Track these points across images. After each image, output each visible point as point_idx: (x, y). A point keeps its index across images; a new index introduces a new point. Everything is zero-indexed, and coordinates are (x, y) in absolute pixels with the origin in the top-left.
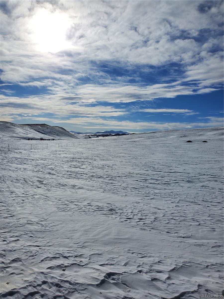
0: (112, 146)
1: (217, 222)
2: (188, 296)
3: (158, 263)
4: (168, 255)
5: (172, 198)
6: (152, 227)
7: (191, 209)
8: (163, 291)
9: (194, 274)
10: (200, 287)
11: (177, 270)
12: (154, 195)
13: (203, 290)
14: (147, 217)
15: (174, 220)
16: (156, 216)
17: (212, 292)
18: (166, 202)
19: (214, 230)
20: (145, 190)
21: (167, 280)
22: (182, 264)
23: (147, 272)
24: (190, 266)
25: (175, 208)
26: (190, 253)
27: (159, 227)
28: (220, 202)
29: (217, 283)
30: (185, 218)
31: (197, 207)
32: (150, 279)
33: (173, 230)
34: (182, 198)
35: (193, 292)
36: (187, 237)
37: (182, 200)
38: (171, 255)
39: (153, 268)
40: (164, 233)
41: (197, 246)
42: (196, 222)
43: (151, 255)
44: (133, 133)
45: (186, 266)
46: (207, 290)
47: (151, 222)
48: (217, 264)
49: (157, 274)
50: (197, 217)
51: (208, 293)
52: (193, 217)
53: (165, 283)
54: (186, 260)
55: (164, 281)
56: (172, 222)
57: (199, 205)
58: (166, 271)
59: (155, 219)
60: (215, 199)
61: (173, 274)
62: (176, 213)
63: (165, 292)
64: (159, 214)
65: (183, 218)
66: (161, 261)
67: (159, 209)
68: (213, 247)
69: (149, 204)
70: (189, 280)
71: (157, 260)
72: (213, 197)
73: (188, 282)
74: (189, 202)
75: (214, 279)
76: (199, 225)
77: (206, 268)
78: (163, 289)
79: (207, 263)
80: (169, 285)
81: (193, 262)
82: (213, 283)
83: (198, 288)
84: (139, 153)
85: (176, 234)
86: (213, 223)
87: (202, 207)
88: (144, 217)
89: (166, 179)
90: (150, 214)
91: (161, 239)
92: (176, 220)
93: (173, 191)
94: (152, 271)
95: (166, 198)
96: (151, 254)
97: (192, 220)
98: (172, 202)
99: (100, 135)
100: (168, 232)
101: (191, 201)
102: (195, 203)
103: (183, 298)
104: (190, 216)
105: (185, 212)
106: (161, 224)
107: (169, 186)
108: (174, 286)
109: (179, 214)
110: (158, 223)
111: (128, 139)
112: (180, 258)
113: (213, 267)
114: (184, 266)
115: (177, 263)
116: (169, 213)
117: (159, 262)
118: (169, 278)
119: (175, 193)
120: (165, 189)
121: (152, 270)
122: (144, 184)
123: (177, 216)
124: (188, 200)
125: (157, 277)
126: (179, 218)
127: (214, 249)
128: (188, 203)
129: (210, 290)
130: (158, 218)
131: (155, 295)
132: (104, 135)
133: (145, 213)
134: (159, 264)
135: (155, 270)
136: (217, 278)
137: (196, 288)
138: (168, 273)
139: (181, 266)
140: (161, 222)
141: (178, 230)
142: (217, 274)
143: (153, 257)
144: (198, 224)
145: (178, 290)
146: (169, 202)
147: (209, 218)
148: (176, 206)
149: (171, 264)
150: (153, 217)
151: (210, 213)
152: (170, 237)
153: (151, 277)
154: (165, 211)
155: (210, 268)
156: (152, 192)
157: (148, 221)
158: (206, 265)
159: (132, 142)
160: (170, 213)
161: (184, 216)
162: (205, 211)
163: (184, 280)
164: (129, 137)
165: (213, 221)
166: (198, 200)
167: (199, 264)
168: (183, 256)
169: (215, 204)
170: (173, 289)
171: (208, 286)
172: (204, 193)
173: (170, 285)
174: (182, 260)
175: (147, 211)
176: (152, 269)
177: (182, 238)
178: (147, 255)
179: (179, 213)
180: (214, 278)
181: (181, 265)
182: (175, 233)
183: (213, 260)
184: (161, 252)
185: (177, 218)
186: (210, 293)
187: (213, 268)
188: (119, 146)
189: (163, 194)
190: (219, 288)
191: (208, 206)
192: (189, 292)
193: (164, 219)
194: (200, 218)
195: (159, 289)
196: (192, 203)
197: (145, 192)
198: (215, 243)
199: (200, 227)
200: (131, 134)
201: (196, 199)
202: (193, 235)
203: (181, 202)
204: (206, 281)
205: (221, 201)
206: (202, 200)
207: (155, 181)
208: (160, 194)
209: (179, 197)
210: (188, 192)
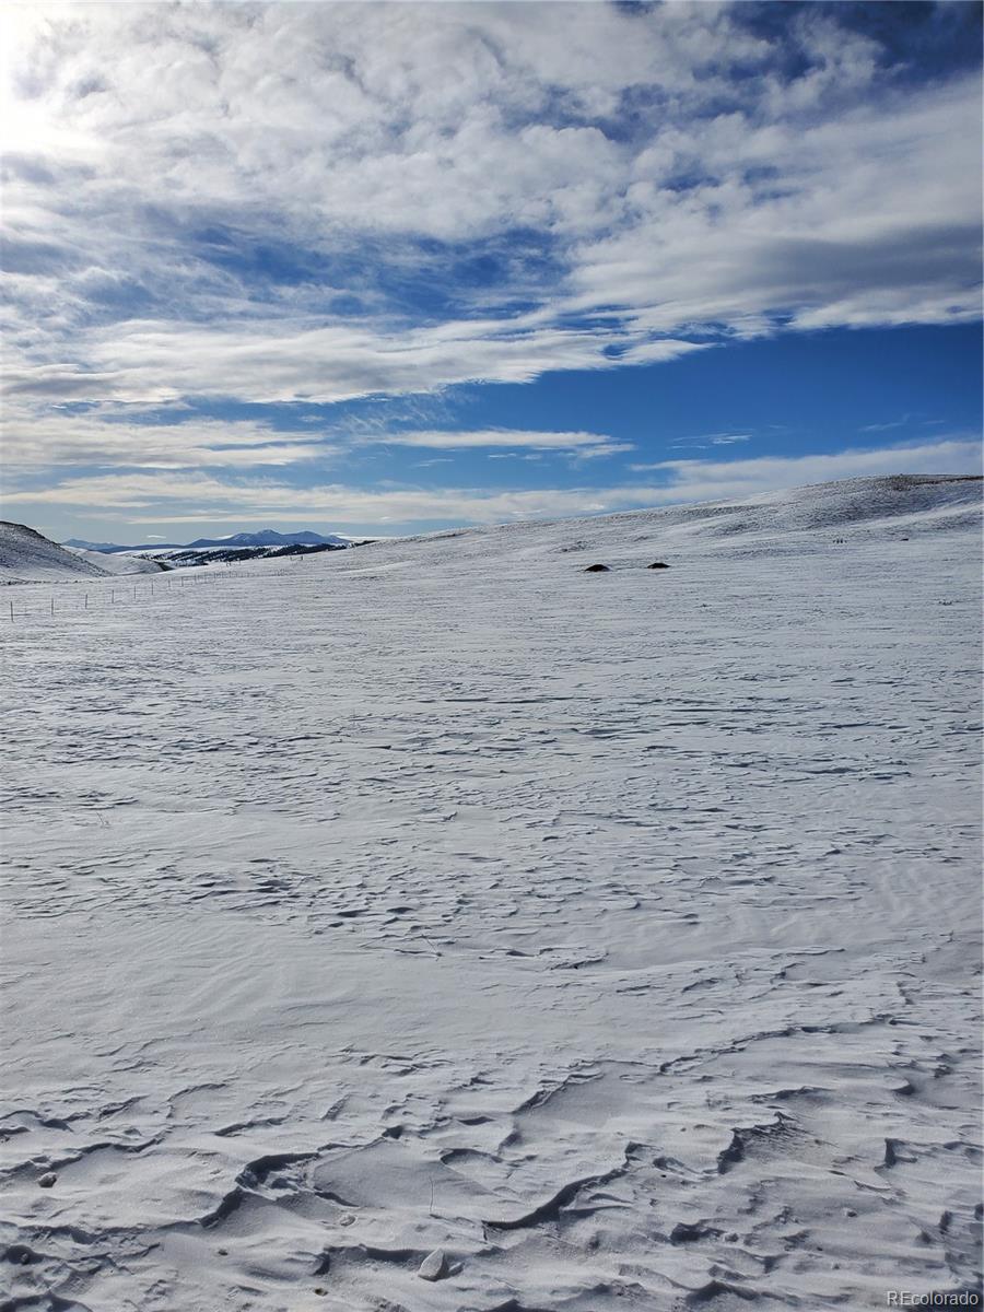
0: (270, 602)
1: (705, 890)
2: (588, 1196)
3: (472, 1084)
4: (511, 1048)
5: (529, 805)
6: (446, 940)
7: (607, 845)
8: (492, 1194)
9: (612, 1106)
10: (634, 1155)
11: (546, 1102)
12: (457, 801)
13: (644, 1165)
14: (429, 899)
15: (539, 896)
16: (465, 888)
17: (681, 1165)
18: (506, 826)
19: (691, 920)
20: (423, 784)
21: (506, 1150)
22: (568, 1075)
23: (426, 1128)
24: (599, 1078)
25: (542, 847)
26: (599, 1024)
27: (476, 937)
28: (719, 808)
29: (699, 1127)
30: (579, 884)
31: (628, 835)
32: (439, 1158)
33: (534, 938)
34: (570, 802)
35: (606, 1180)
36: (590, 962)
37: (572, 813)
38: (522, 1044)
39: (449, 1110)
40: (500, 956)
41: (628, 992)
42: (625, 899)
43: (443, 1057)
44: (366, 542)
45: (582, 1081)
46: (660, 1163)
47: (444, 916)
48: (702, 1054)
49: (467, 1133)
50: (628, 877)
51: (664, 1173)
52: (614, 880)
53: (497, 1160)
54: (582, 1056)
55: (496, 1154)
56: (532, 908)
57: (638, 824)
58: (502, 1113)
59: (460, 902)
60: (699, 798)
61: (531, 1121)
62: (546, 868)
63: (499, 1199)
64: (475, 881)
65: (573, 887)
66: (481, 1078)
67: (477, 859)
68: (687, 989)
69: (436, 842)
70: (593, 1134)
71: (468, 1073)
72: (691, 789)
73: (589, 1143)
74: (600, 816)
75: (688, 1114)
76: (638, 906)
77: (659, 1074)
78: (491, 1188)
79: (663, 1055)
80: (515, 1165)
81: (609, 1061)
82: (684, 1130)
83: (627, 1158)
84: (395, 627)
85: (546, 956)
86: (688, 895)
87: (650, 831)
88: (414, 902)
89: (508, 730)
90: (438, 885)
91: (485, 984)
92: (545, 897)
93: (532, 777)
94: (448, 1122)
95: (508, 807)
96: (443, 1051)
97: (610, 890)
98: (531, 825)
99: (215, 554)
100: (513, 953)
101: (607, 813)
102: (622, 817)
103: (568, 1208)
104: (600, 875)
105: (583, 858)
106: (486, 922)
107: (517, 757)
108: (534, 1165)
109: (559, 873)
110: (471, 916)
111: (342, 570)
112: (559, 1050)
113: (687, 1065)
114: (574, 1080)
115: (549, 1073)
116: (516, 872)
117: (475, 1081)
118: (514, 1139)
119: (540, 784)
120: (502, 772)
121: (445, 1118)
122: (417, 759)
123: (549, 882)
124: (593, 808)
125: (464, 1142)
126: (558, 889)
127: (693, 996)
128: (593, 824)
129: (672, 1161)
130: (473, 896)
131: (458, 1218)
132: (232, 552)
133: (417, 884)
134: (475, 1090)
135: (460, 1115)
136: (701, 1107)
137: (617, 1161)
138: (511, 1118)
139: (564, 1083)
140: (486, 911)
141: (554, 940)
142: (700, 1093)
143: (451, 1063)
144: (634, 903)
145: (550, 1178)
146: (520, 824)
147: (678, 876)
148: (546, 839)
149: (524, 1081)
150: (452, 897)
151: (679, 853)
152: (522, 969)
153: (442, 1148)
154: (499, 863)
155: (675, 1072)
156: (450, 791)
157: (429, 917)
158: (660, 1063)
159: (361, 579)
160: (522, 871)
161: (579, 875)
162: (659, 850)
163: (573, 1136)
164: (350, 559)
165: (688, 886)
166: (634, 806)
167: (632, 1063)
168: (569, 1041)
169: (697, 817)
170: (531, 1180)
171: (663, 1143)
172: (659, 775)
173: (517, 1166)
174: (567, 1060)
175: (426, 874)
176: (448, 1115)
177: (570, 967)
178: (426, 1060)
179: (558, 869)
180: (689, 1111)
181: (563, 1079)
182: (542, 952)
183: (685, 1043)
184: (482, 1040)
185: (550, 889)
186: (672, 1170)
187: (685, 1071)
188: (304, 602)
189: (494, 796)
190: (705, 1146)
191: (672, 829)
192: (590, 1183)
193: (497, 897)
194: (639, 877)
195: (475, 1190)
196: (609, 821)
197: (421, 791)
198: (696, 971)
199: (640, 915)
200: (358, 545)
201: (624, 804)
202: (612, 950)
203: (565, 820)
204: (656, 1126)
205: (720, 802)
206: (647, 805)
207: (461, 741)
208: (480, 797)
209: (560, 801)
210: (594, 777)
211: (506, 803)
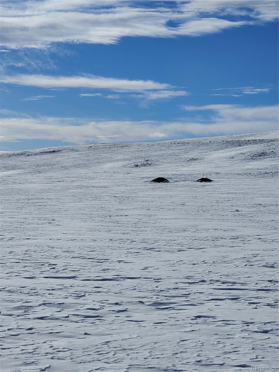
5: (106, 360)
12: (51, 356)
20: (24, 343)
28: (247, 364)
34: (137, 358)
60: (233, 356)
72: (227, 349)
89: (91, 301)
93: (108, 338)
95: (89, 362)
107: (98, 322)
119: (115, 344)
120: (86, 334)
122: (21, 323)
156: (46, 348)
166: (185, 362)
172: (203, 338)
189: (79, 353)
197: (23, 348)
201: (177, 360)
205: (248, 359)
206: (194, 361)
207: (55, 309)
208: (68, 353)
209: (130, 357)
210: (155, 339)
211: (88, 358)
